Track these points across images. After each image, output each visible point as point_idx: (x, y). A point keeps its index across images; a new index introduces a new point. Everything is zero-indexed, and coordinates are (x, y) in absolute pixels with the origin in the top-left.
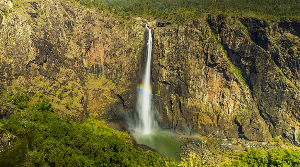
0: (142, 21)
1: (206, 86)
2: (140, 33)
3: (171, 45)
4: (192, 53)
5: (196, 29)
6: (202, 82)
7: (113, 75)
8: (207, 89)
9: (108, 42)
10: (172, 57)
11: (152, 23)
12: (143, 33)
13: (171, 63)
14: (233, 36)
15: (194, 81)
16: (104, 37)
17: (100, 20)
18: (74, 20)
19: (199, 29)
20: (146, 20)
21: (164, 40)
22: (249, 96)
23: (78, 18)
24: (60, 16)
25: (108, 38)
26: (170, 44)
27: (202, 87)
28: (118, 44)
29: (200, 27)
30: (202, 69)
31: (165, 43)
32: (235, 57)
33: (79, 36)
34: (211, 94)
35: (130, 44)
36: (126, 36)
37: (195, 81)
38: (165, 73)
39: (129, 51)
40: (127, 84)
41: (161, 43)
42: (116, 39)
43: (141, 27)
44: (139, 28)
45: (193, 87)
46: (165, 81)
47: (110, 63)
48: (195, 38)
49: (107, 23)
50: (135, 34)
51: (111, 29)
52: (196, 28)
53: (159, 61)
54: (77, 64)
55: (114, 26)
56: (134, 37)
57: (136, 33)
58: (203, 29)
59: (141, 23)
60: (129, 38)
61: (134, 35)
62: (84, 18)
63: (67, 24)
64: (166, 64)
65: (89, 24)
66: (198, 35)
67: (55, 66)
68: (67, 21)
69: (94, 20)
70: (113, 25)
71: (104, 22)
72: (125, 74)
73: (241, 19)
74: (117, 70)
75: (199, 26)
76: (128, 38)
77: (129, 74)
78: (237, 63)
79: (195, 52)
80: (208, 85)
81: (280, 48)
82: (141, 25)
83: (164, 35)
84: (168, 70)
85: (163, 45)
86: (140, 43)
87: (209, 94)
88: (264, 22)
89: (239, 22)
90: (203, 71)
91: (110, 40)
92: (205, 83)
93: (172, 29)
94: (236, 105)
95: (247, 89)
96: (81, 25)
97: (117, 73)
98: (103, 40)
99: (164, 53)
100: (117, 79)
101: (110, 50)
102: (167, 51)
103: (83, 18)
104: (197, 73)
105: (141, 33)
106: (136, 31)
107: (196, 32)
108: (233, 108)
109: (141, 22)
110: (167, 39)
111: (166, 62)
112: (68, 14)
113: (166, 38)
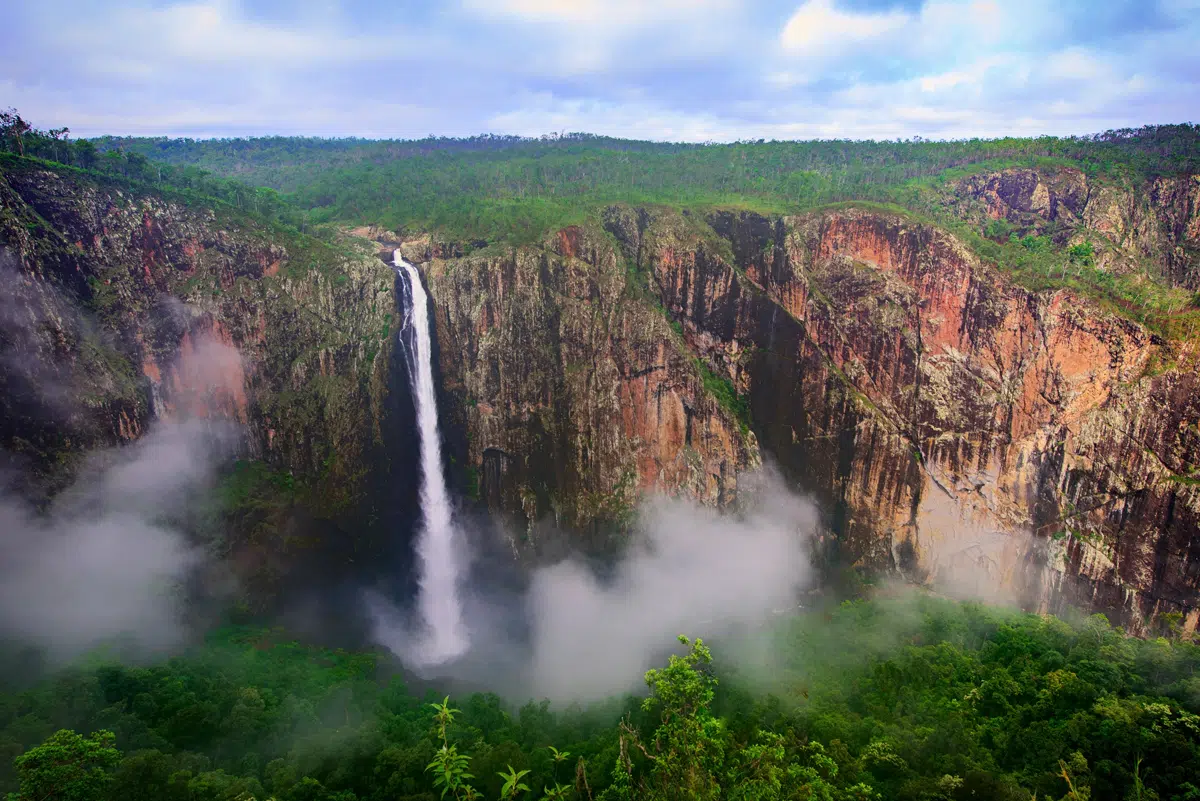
0: (380, 239)
1: (628, 444)
2: (378, 284)
3: (496, 318)
4: (572, 341)
5: (574, 261)
6: (617, 434)
7: (294, 453)
8: (634, 455)
9: (252, 328)
10: (507, 362)
11: (419, 247)
12: (390, 285)
13: (505, 384)
14: (695, 275)
15: (588, 433)
16: (233, 311)
17: (207, 245)
18: (86, 248)
19: (586, 260)
20: (391, 235)
21: (471, 304)
22: (758, 458)
23: (106, 243)
24: (15, 235)
25: (253, 312)
26: (493, 317)
27: (617, 451)
28: (297, 331)
29: (587, 250)
30: (612, 393)
31: (476, 314)
32: (708, 343)
33: (119, 314)
34: (650, 470)
35: (345, 330)
36: (322, 299)
37: (594, 432)
38: (490, 420)
39: (346, 355)
40: (354, 477)
41: (463, 315)
42: (285, 313)
43: (379, 261)
44: (371, 265)
45: (589, 454)
46: (491, 445)
47: (273, 409)
48: (576, 289)
49: (239, 255)
50: (361, 292)
51: (257, 276)
52: (577, 256)
53: (462, 380)
54: (129, 426)
55: (271, 263)
56: (355, 300)
57: (362, 286)
58: (598, 257)
59: (378, 248)
60: (339, 307)
61: (358, 294)
62: (132, 241)
63: (55, 269)
64: (488, 388)
65: (160, 263)
66: (584, 279)
67: (24, 445)
68: (52, 254)
69: (178, 248)
70: (264, 263)
71: (222, 251)
72: (342, 442)
73: (711, 216)
74: (306, 430)
75: (583, 247)
76: (332, 307)
77: (356, 438)
78: (716, 360)
79: (581, 334)
80: (636, 442)
81: (831, 303)
82: (377, 255)
83: (468, 286)
84: (497, 407)
85: (467, 323)
86: (383, 323)
87: (644, 469)
88: (780, 223)
89: (707, 228)
90: (614, 397)
91: (259, 322)
92: (625, 436)
93: (495, 261)
94: (725, 493)
95: (752, 438)
96: (124, 270)
97: (308, 441)
98: (232, 321)
99: (475, 350)
100: (311, 463)
101: (268, 360)
102: (485, 343)
103: (129, 238)
104: (597, 406)
105: (383, 284)
106: (362, 278)
107: (576, 269)
108: (719, 502)
109: (376, 243)
110: (482, 301)
111: (488, 381)
112: (55, 226)
113: (477, 297)
